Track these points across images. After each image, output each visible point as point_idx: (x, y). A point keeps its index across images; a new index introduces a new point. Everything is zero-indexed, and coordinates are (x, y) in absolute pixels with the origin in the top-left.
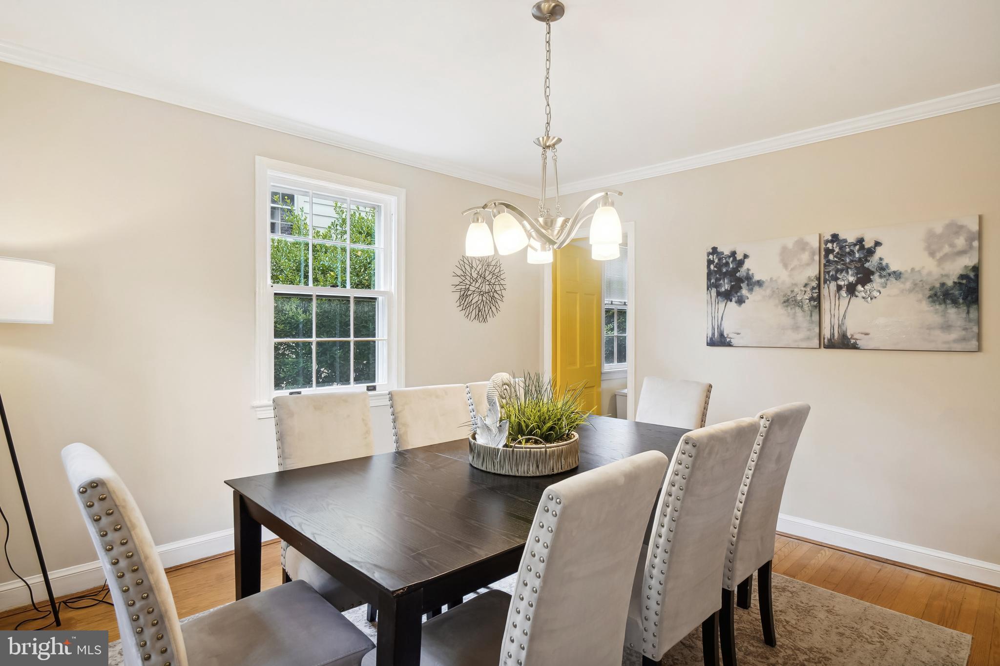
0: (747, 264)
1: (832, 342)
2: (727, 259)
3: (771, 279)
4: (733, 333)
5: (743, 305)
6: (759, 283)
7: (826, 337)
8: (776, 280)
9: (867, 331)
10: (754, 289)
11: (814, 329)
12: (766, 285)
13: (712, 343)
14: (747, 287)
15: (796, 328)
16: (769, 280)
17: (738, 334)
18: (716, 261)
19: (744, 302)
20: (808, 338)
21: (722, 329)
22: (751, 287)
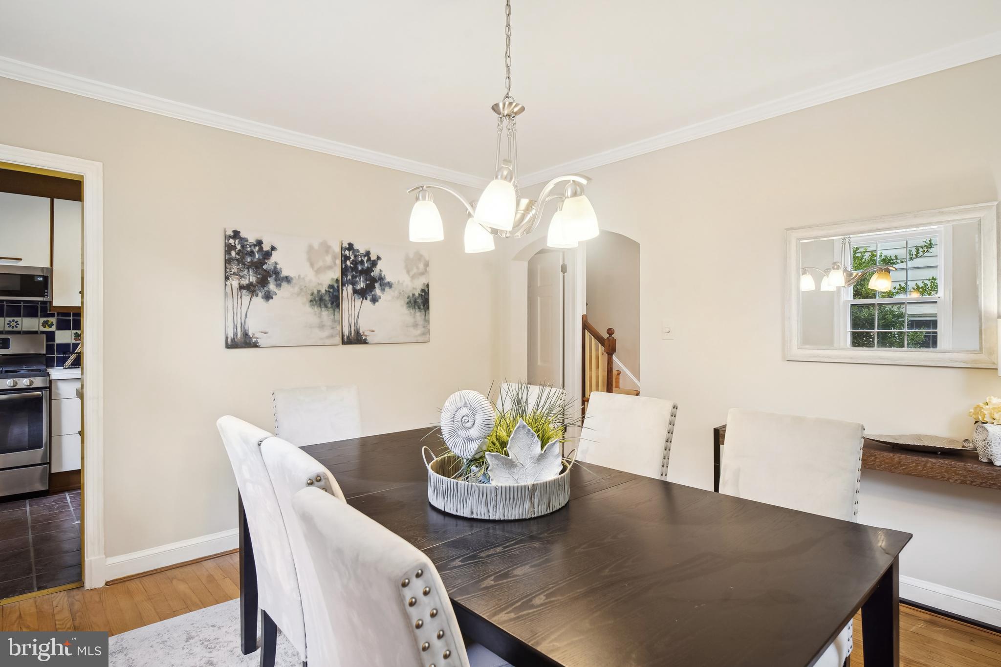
0: (275, 257)
1: (350, 339)
2: (252, 248)
3: (299, 276)
4: (259, 332)
5: (271, 301)
6: (287, 279)
7: (345, 334)
8: (304, 278)
9: (373, 329)
10: (283, 284)
11: (336, 327)
12: (294, 281)
13: (232, 345)
14: (275, 283)
15: (322, 327)
16: (297, 277)
17: (266, 333)
18: (239, 247)
19: (272, 298)
20: (332, 336)
21: (246, 327)
22: (279, 282)
